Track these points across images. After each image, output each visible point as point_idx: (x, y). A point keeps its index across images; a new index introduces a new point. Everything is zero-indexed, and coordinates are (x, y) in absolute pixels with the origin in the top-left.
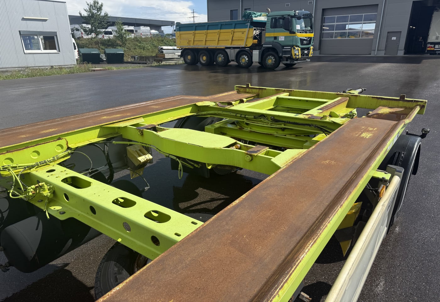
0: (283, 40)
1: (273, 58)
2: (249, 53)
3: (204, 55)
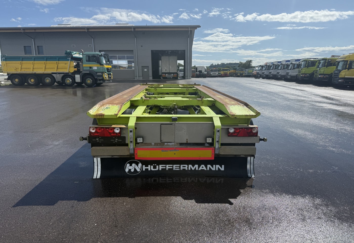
2: (72, 77)
3: (32, 78)
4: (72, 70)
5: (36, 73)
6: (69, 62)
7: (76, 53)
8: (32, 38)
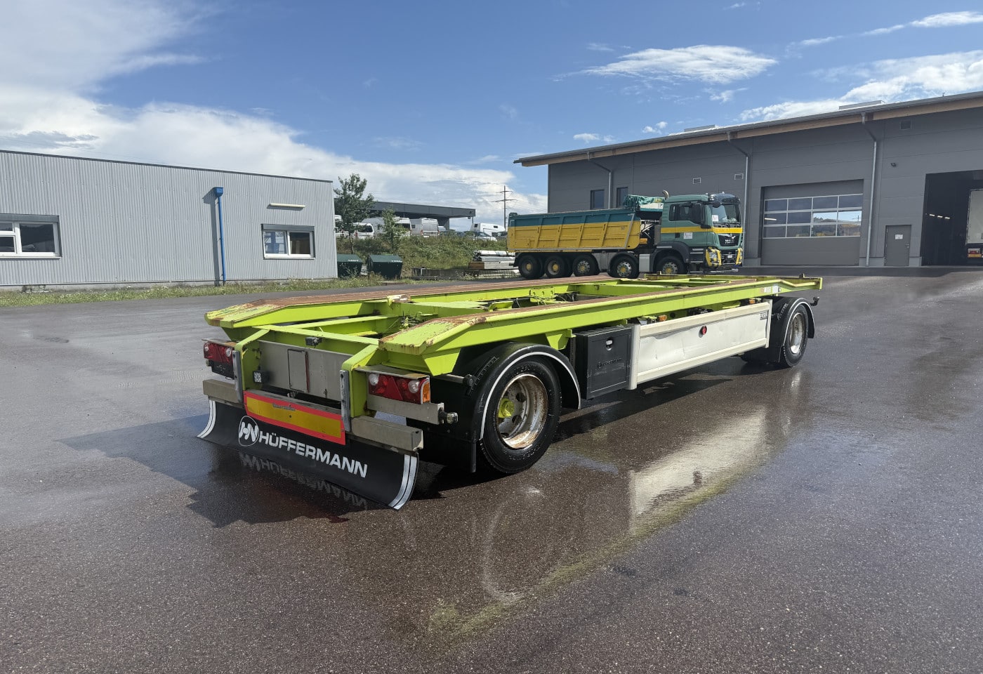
0: (691, 238)
1: (673, 265)
2: (633, 259)
3: (556, 263)
4: (634, 244)
5: (564, 251)
6: (629, 224)
7: (652, 202)
8: (609, 171)
